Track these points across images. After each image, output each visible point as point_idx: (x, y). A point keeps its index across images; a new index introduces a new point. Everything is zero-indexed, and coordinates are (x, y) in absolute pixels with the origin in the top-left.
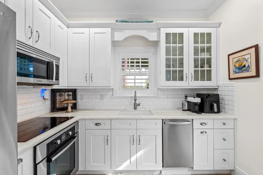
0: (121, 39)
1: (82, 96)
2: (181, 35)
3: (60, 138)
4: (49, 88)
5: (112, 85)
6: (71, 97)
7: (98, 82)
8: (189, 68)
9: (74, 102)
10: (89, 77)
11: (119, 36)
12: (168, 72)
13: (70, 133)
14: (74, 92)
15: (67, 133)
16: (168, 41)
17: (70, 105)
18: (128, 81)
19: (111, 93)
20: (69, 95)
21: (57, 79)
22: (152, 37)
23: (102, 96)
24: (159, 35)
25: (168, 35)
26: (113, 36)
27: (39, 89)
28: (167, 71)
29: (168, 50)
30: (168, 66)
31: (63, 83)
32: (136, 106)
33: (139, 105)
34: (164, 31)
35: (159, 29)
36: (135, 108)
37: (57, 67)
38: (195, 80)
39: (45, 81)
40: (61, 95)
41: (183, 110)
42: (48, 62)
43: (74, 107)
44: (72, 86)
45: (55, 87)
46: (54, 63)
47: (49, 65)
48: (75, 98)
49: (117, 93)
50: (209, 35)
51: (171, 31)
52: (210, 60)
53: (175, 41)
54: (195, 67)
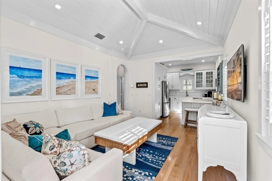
0: (182, 75)
2: (202, 73)
5: (179, 89)
7: (175, 88)
8: (204, 83)
11: (181, 74)
12: (197, 85)
18: (184, 87)
19: (179, 91)
22: (192, 74)
23: (176, 92)
24: (194, 73)
25: (197, 74)
26: (179, 74)
29: (197, 78)
30: (197, 83)
32: (187, 95)
34: (196, 72)
35: (194, 71)
38: (206, 87)
41: (203, 96)
49: (181, 91)
50: (212, 73)
51: (198, 72)
52: (212, 81)
53: (199, 75)
54: (207, 83)
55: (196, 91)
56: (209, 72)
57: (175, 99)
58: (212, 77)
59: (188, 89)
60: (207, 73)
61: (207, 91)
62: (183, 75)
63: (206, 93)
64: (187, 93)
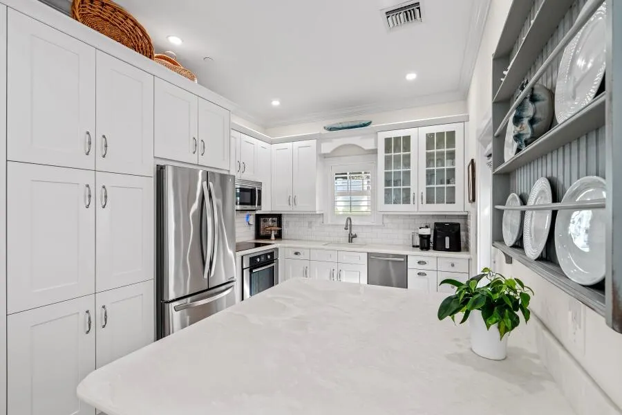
0: (329, 151)
1: (287, 222)
2: (407, 139)
3: (259, 256)
4: (254, 213)
5: (319, 209)
6: (276, 224)
7: (301, 207)
8: (418, 185)
9: (278, 228)
10: (292, 200)
11: (327, 148)
12: (388, 192)
13: (269, 257)
14: (279, 218)
15: (266, 255)
16: (388, 149)
17: (273, 232)
19: (321, 220)
20: (273, 221)
21: (260, 204)
22: (368, 144)
23: (310, 223)
24: (377, 142)
25: (388, 141)
26: (318, 147)
27: (244, 215)
28: (386, 190)
29: (388, 161)
30: (388, 183)
31: (266, 208)
32: (352, 238)
33: (355, 236)
34: (382, 136)
35: (377, 133)
36: (350, 241)
37: (260, 192)
38: (427, 202)
39: (249, 207)
40: (265, 221)
41: (414, 246)
42: (252, 189)
43: (279, 236)
44: (276, 210)
45: (258, 212)
46: (257, 189)
47: (252, 191)
48: (280, 225)
49: (329, 220)
50: (451, 135)
51: (393, 134)
52: (452, 172)
53: (397, 148)
54: (429, 182)
55: (386, 221)
56: (440, 135)
57: (296, 253)
58: (452, 155)
59: (353, 209)
60: (430, 138)
61: (432, 222)
62: (335, 150)
63: (427, 232)
64: (349, 226)
